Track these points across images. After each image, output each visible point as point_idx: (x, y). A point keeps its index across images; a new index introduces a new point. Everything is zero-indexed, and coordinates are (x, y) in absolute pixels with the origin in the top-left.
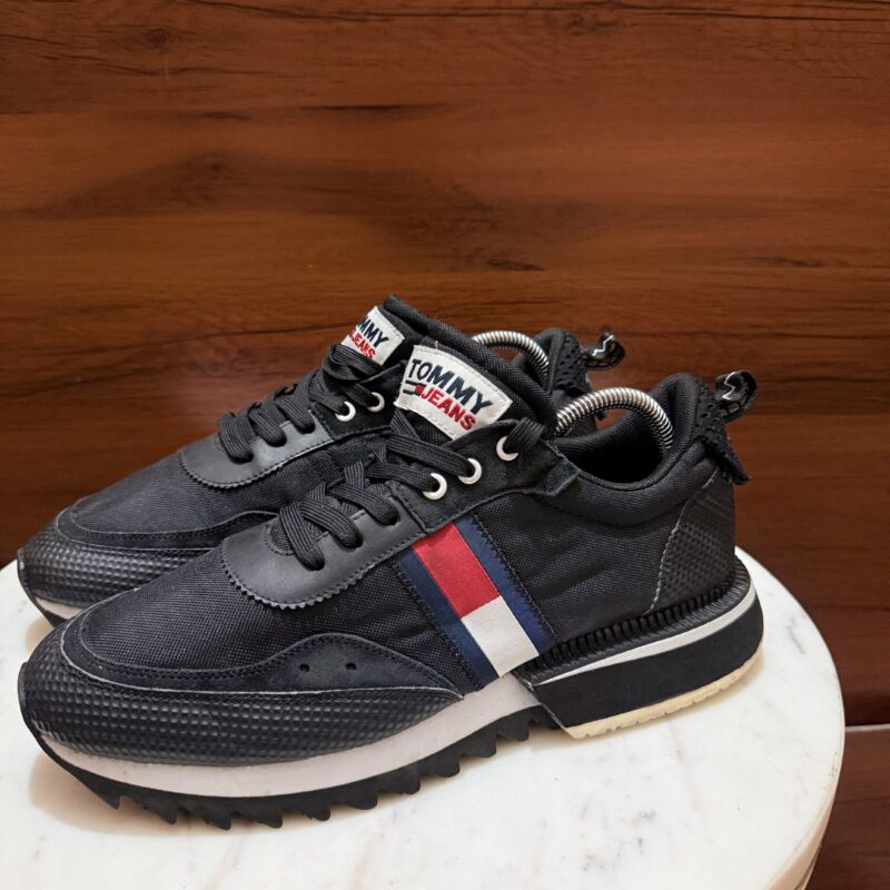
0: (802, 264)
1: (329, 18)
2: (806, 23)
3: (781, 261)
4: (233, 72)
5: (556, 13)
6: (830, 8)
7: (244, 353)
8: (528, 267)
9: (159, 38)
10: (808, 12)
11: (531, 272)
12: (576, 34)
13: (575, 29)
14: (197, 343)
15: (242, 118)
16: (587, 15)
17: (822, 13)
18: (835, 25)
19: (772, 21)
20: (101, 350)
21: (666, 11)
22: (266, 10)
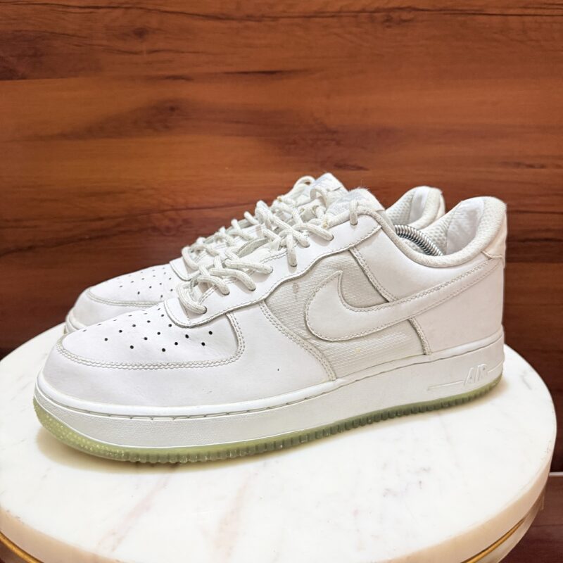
0: (531, 166)
1: (241, 19)
2: (530, 18)
3: (518, 165)
4: (183, 52)
5: (376, 14)
6: (544, 8)
7: (186, 221)
8: (360, 168)
9: (141, 33)
10: (532, 12)
11: (362, 172)
12: (388, 27)
13: (387, 24)
14: (159, 215)
15: (187, 79)
16: (395, 15)
17: (540, 12)
18: (549, 19)
19: (509, 18)
20: (101, 219)
21: (443, 12)
22: (203, 16)
